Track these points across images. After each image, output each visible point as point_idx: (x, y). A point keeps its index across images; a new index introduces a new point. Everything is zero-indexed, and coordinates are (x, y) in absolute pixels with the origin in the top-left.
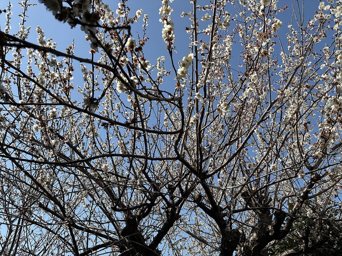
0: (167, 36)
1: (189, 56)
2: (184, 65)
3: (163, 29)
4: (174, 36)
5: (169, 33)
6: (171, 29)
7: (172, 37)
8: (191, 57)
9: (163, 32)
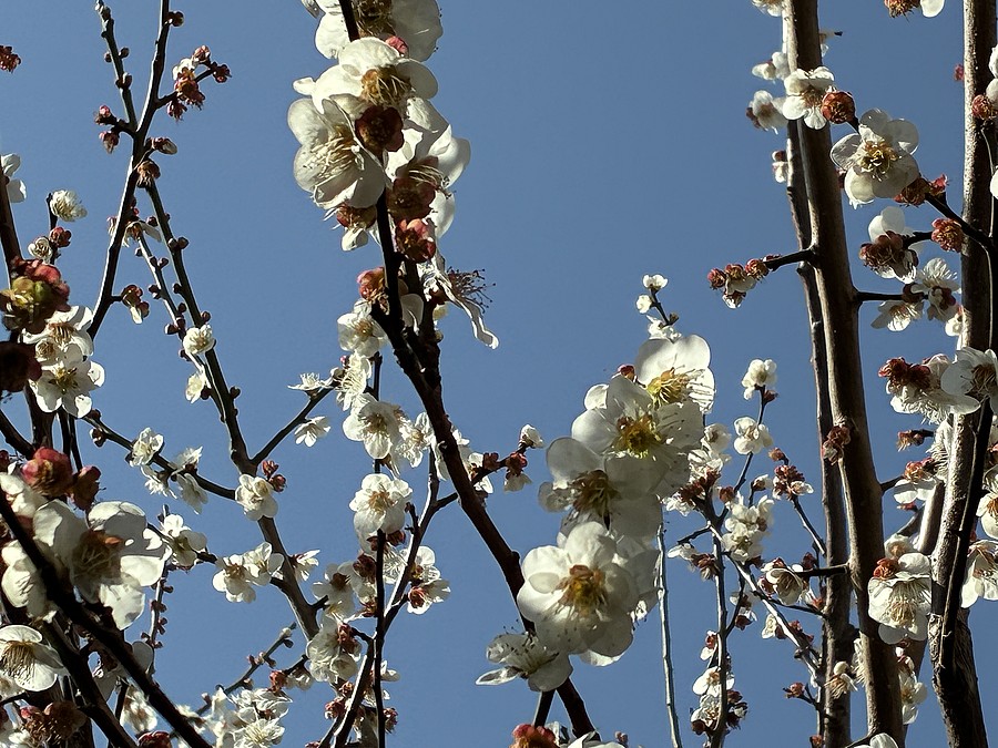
0: (351, 171)
1: (653, 372)
2: (597, 495)
3: (303, 86)
4: (444, 147)
5: (381, 124)
6: (394, 82)
7: (422, 161)
8: (676, 391)
9: (300, 122)
